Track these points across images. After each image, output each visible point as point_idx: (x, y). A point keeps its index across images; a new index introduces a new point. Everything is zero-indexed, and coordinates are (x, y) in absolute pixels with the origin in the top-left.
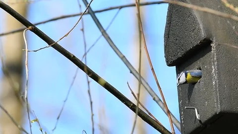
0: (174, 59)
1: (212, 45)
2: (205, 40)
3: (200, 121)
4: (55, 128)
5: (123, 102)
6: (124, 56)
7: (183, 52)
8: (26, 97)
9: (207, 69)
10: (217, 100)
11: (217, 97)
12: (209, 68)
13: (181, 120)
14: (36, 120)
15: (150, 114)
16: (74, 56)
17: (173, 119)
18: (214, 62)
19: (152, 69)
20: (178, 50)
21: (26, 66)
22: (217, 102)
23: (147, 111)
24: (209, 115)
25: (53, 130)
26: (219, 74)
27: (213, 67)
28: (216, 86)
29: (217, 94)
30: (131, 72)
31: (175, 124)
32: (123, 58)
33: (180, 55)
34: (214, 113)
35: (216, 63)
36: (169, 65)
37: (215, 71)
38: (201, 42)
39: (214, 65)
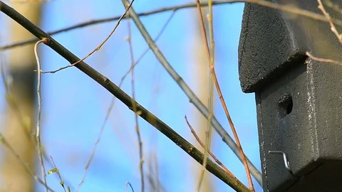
0: (253, 82)
1: (307, 62)
2: (297, 55)
3: (290, 172)
4: (82, 182)
5: (178, 145)
6: (181, 79)
7: (266, 73)
8: (38, 135)
9: (300, 96)
10: (315, 141)
11: (314, 137)
12: (302, 95)
13: (263, 170)
14: (55, 170)
15: (218, 162)
16: (108, 80)
17: (250, 167)
18: (309, 86)
19: (221, 97)
20: (259, 70)
21: (38, 93)
22: (315, 144)
23: (214, 157)
24: (303, 163)
25: (80, 185)
26: (317, 103)
27: (308, 94)
28: (313, 121)
29: (314, 133)
30: (191, 101)
31: (254, 176)
32: (179, 81)
33: (261, 77)
34: (310, 160)
35: (313, 88)
36: (246, 91)
37: (311, 100)
38: (291, 58)
39: (310, 90)
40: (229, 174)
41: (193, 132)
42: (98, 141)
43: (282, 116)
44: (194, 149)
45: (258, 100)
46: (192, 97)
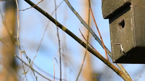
0: (108, 14)
1: (131, 6)
2: (127, 3)
3: (124, 52)
4: (36, 56)
5: (77, 41)
6: (77, 13)
7: (113, 10)
8: (18, 37)
9: (128, 20)
10: (134, 39)
11: (134, 38)
12: (129, 20)
13: (112, 52)
14: (24, 52)
15: (93, 48)
16: (47, 13)
17: (107, 51)
18: (132, 16)
19: (95, 21)
20: (110, 9)
21: (18, 19)
22: (134, 40)
23: (91, 46)
24: (129, 49)
25: (34, 58)
26: (135, 24)
27: (131, 19)
28: (133, 31)
29: (134, 36)
30: (82, 23)
31: (108, 54)
32: (77, 14)
33: (111, 12)
34: (132, 47)
35: (133, 17)
36: (105, 18)
37: (133, 22)
38: (124, 4)
39: (132, 18)
40: (98, 53)
41: (82, 35)
42: (42, 39)
43: (121, 29)
44: (83, 42)
45: (110, 22)
46: (82, 21)
